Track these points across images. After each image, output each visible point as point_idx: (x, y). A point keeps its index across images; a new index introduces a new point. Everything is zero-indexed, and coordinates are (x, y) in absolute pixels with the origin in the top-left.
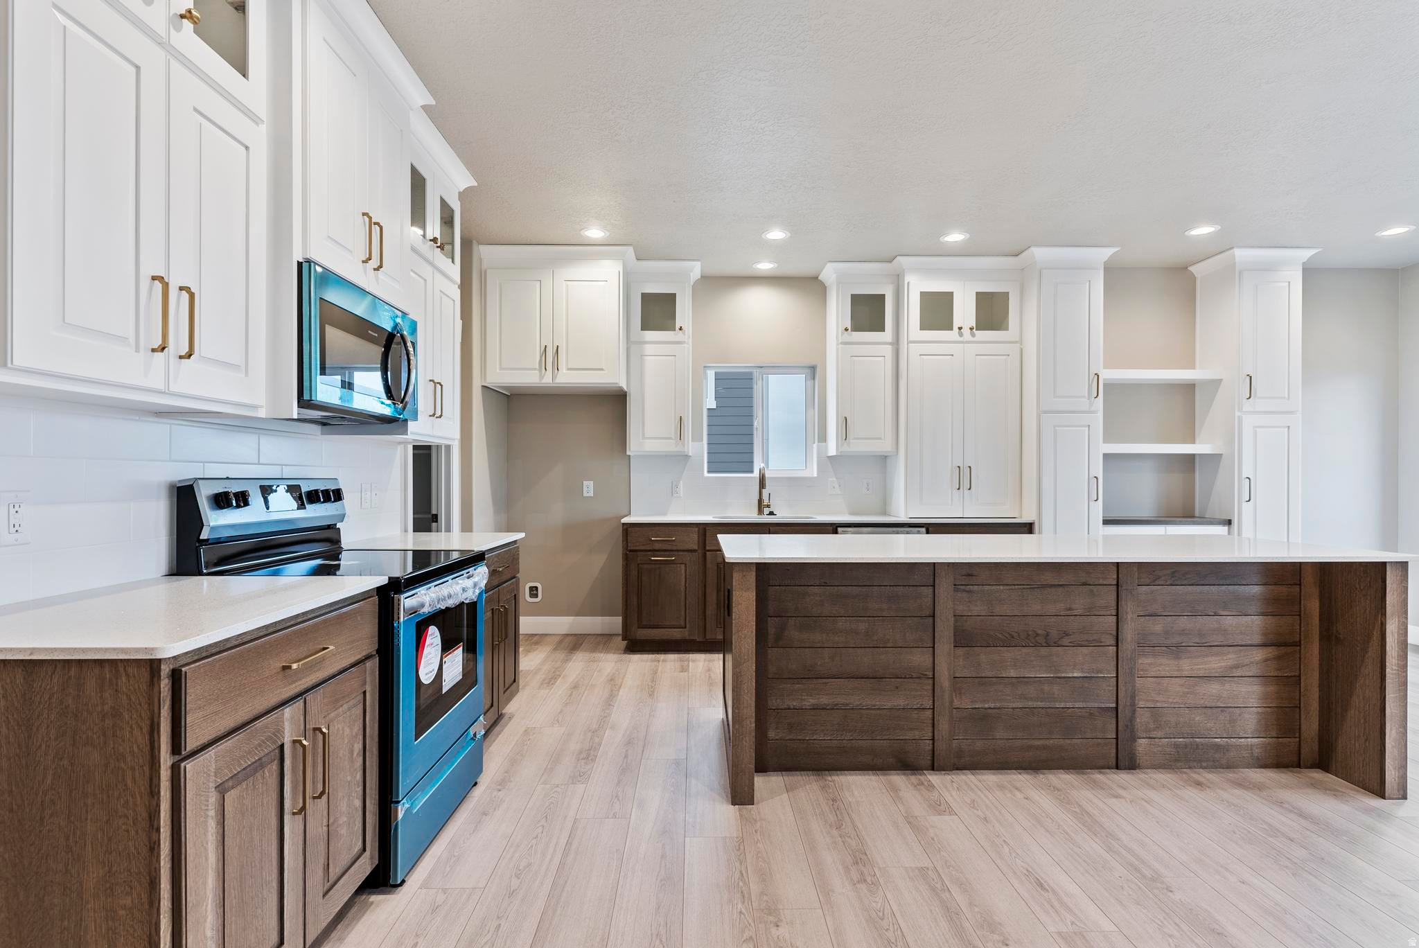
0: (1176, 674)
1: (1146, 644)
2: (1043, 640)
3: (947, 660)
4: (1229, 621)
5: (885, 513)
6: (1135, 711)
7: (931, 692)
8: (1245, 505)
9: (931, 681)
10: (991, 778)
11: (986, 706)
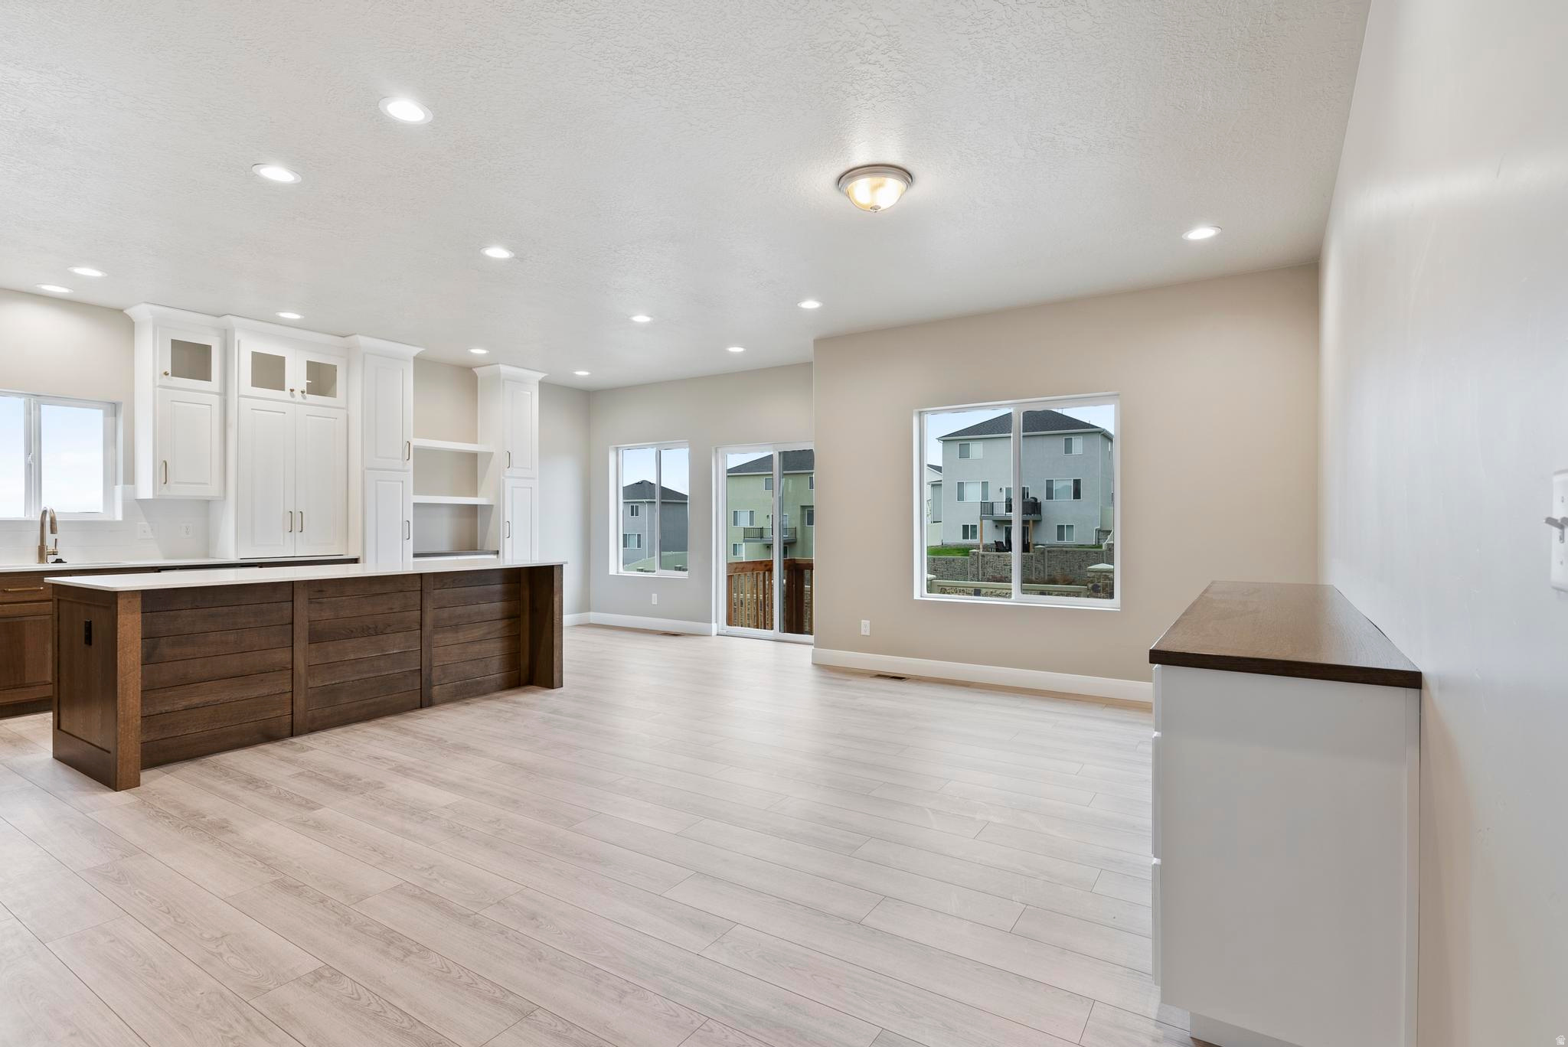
0: (456, 642)
1: (439, 627)
2: (372, 631)
3: (303, 655)
4: (484, 607)
5: (207, 556)
6: (432, 669)
7: (290, 680)
8: (506, 540)
9: (290, 671)
10: (338, 730)
11: (333, 682)
